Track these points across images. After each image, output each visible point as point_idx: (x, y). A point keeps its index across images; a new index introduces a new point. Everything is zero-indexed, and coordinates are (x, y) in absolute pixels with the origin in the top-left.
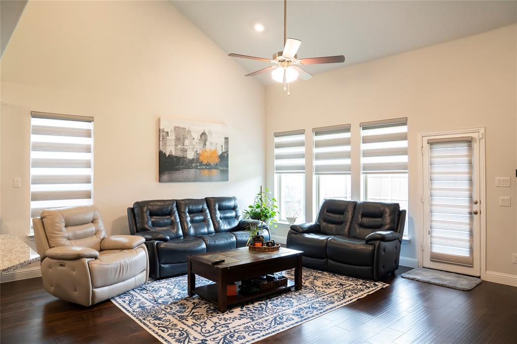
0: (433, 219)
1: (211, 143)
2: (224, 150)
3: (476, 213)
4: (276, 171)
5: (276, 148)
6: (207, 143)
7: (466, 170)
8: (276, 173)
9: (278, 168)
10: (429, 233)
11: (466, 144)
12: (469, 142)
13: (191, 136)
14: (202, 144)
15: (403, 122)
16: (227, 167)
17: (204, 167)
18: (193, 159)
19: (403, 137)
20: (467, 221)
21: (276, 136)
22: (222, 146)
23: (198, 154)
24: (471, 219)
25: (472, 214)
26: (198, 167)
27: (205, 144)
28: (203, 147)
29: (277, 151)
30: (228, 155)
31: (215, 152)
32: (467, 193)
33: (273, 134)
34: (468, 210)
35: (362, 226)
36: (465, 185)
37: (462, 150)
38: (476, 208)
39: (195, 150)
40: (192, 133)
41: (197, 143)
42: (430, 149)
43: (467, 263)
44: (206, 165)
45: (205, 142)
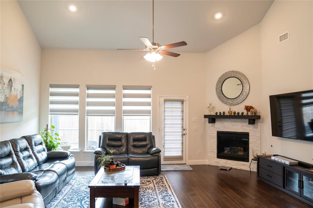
0: (165, 139)
1: (15, 89)
2: (21, 96)
3: (184, 135)
4: (50, 113)
5: (50, 95)
6: (13, 88)
7: (180, 114)
8: (50, 114)
9: (52, 111)
10: (164, 146)
11: (180, 103)
12: (182, 102)
13: (3, 81)
14: (9, 89)
15: (149, 88)
16: (22, 110)
17: (10, 109)
18: (4, 102)
19: (148, 96)
20: (181, 138)
21: (51, 87)
22: (20, 92)
23: (7, 98)
24: (183, 137)
25: (183, 135)
26: (7, 110)
27: (11, 90)
28: (10, 92)
29: (52, 98)
30: (23, 99)
31: (16, 97)
32: (181, 126)
33: (49, 85)
34: (181, 134)
35: (134, 146)
36: (180, 122)
37: (179, 105)
38: (184, 132)
39: (5, 94)
40: (3, 78)
41: (6, 88)
42: (164, 103)
43: (180, 158)
44: (11, 108)
45: (11, 88)
